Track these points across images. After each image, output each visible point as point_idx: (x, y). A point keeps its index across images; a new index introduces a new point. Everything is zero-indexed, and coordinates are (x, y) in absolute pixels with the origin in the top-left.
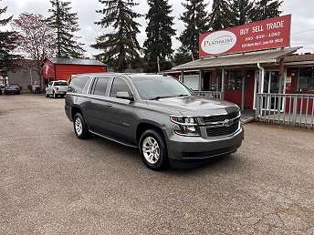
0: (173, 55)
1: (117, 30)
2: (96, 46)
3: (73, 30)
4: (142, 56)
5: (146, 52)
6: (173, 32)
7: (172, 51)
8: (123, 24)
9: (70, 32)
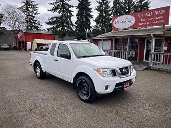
0: (92, 29)
1: (61, 14)
2: (48, 23)
3: (35, 14)
4: (74, 30)
5: (76, 27)
6: (91, 17)
7: (90, 27)
8: (63, 11)
9: (34, 15)
